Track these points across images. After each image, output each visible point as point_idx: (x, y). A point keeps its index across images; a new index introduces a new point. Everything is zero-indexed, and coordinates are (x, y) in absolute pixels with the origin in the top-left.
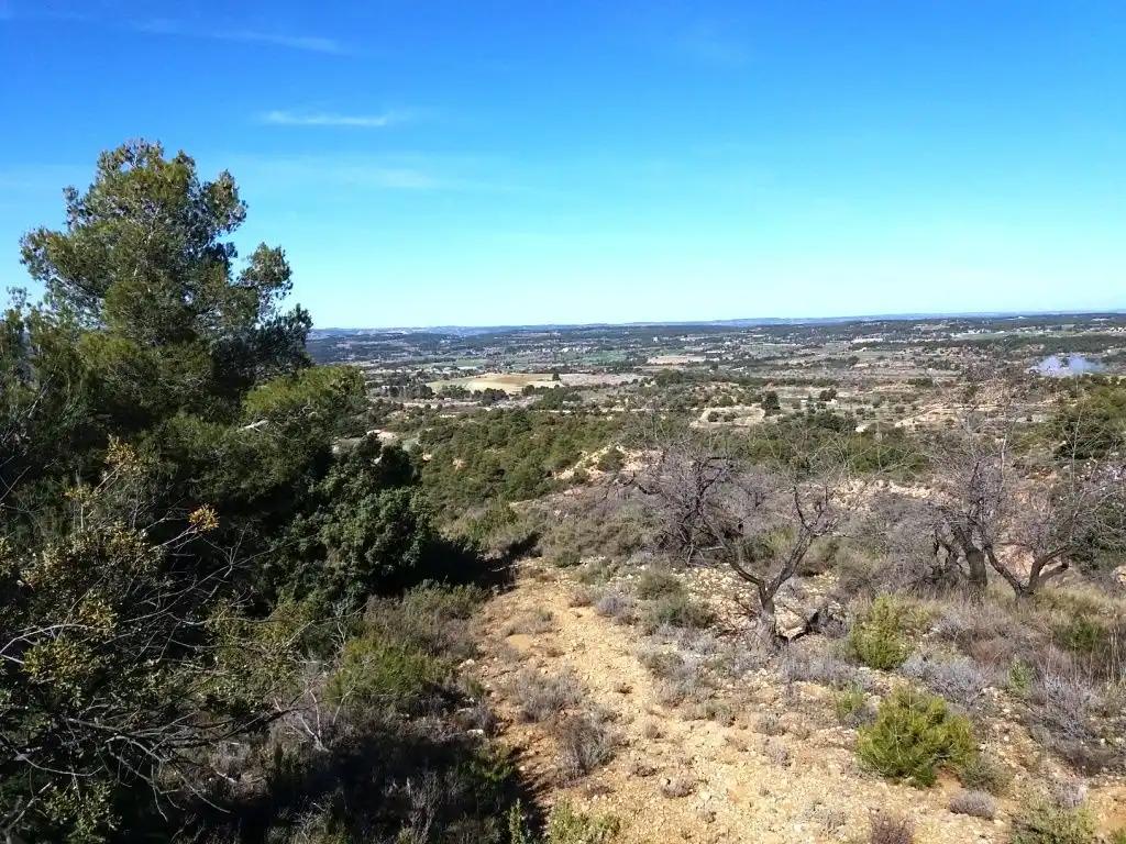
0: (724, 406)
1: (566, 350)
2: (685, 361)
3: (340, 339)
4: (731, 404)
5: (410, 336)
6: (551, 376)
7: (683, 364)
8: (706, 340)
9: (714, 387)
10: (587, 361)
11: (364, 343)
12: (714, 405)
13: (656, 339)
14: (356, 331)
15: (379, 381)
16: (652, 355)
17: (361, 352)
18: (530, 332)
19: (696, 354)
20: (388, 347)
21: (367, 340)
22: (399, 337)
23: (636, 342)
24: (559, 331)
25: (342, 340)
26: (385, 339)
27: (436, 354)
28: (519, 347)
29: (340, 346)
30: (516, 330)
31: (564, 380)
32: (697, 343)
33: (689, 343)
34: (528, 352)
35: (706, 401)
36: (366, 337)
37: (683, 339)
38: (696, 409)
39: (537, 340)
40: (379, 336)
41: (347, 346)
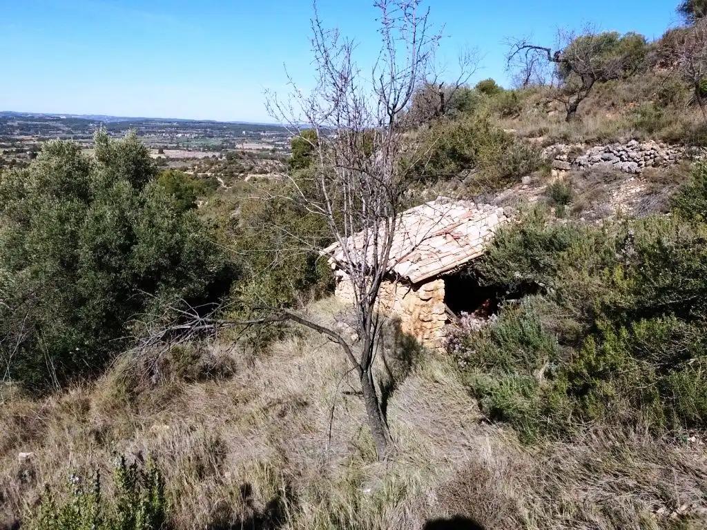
0: (261, 174)
1: (180, 135)
2: (261, 148)
3: (10, 119)
4: (266, 173)
5: (67, 119)
6: (157, 151)
7: (258, 149)
8: (277, 136)
9: (264, 163)
10: (194, 144)
11: (29, 123)
12: (256, 173)
13: (244, 132)
14: (27, 114)
15: (26, 148)
16: (239, 143)
17: (25, 129)
18: (156, 122)
19: (269, 143)
20: (47, 127)
21: (32, 120)
22: (58, 119)
23: (231, 134)
24: (178, 122)
25: (12, 119)
26: (47, 120)
27: (84, 133)
28: (147, 132)
29: (9, 123)
30: (147, 120)
31: (166, 154)
32: (271, 137)
33: (265, 136)
34: (152, 135)
35: (250, 170)
36: (32, 118)
37: (262, 134)
38: (242, 174)
39: (161, 128)
40: (42, 118)
41: (16, 124)
